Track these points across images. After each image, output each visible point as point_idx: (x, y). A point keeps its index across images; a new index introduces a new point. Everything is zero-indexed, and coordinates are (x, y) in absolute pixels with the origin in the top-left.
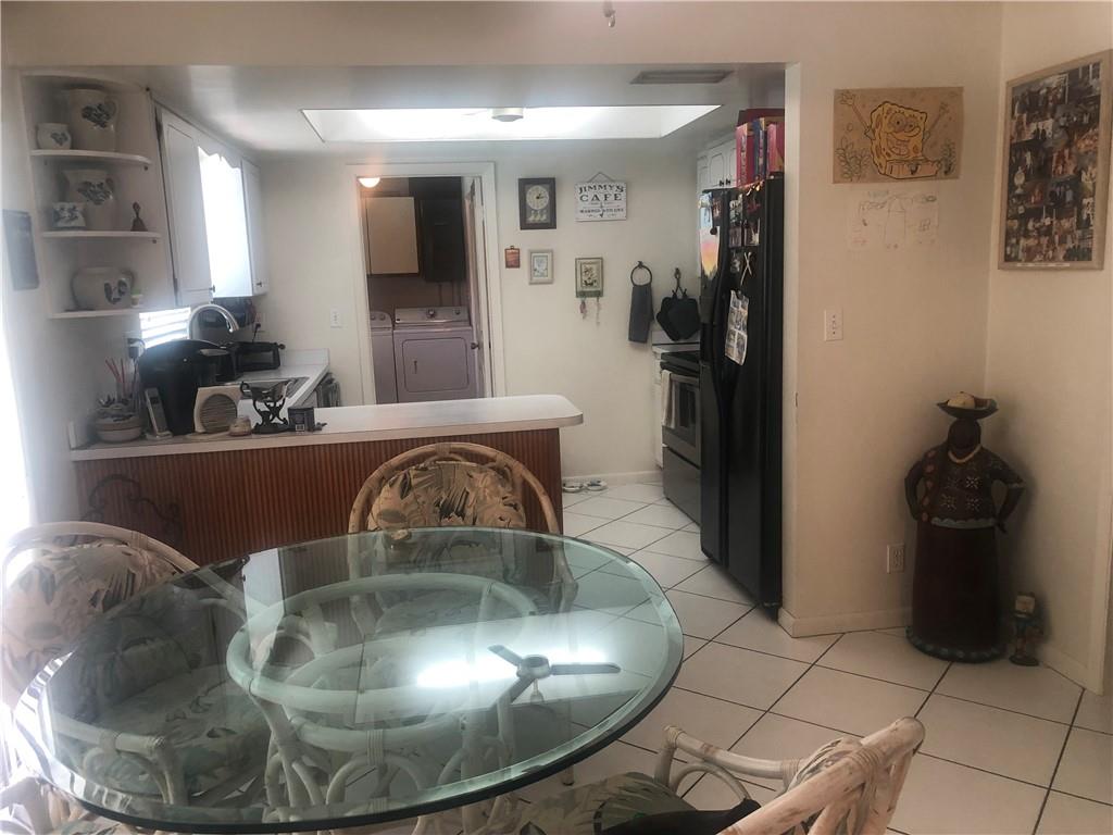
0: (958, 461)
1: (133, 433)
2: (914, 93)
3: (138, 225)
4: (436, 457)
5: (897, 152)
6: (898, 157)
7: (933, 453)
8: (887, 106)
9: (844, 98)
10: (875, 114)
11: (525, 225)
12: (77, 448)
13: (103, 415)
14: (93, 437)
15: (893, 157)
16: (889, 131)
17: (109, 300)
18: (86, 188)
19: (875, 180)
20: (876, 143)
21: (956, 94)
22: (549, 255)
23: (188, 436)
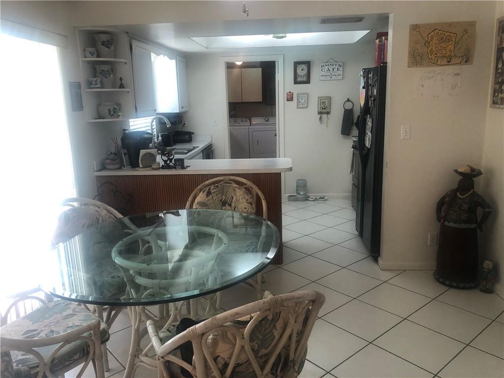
0: (461, 197)
1: (117, 166)
2: (450, 25)
3: (122, 86)
4: (223, 182)
5: (441, 52)
6: (441, 55)
7: (450, 192)
8: (436, 31)
9: (415, 28)
10: (430, 35)
11: (296, 82)
12: (96, 171)
13: (107, 159)
14: (103, 168)
15: (439, 55)
16: (436, 43)
17: (110, 115)
18: (102, 72)
19: (429, 66)
20: (429, 49)
21: (472, 24)
22: (306, 95)
23: (137, 168)
